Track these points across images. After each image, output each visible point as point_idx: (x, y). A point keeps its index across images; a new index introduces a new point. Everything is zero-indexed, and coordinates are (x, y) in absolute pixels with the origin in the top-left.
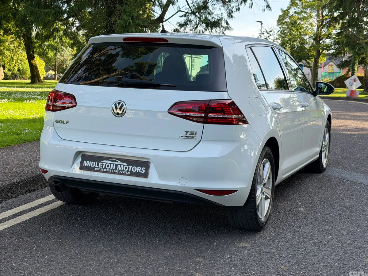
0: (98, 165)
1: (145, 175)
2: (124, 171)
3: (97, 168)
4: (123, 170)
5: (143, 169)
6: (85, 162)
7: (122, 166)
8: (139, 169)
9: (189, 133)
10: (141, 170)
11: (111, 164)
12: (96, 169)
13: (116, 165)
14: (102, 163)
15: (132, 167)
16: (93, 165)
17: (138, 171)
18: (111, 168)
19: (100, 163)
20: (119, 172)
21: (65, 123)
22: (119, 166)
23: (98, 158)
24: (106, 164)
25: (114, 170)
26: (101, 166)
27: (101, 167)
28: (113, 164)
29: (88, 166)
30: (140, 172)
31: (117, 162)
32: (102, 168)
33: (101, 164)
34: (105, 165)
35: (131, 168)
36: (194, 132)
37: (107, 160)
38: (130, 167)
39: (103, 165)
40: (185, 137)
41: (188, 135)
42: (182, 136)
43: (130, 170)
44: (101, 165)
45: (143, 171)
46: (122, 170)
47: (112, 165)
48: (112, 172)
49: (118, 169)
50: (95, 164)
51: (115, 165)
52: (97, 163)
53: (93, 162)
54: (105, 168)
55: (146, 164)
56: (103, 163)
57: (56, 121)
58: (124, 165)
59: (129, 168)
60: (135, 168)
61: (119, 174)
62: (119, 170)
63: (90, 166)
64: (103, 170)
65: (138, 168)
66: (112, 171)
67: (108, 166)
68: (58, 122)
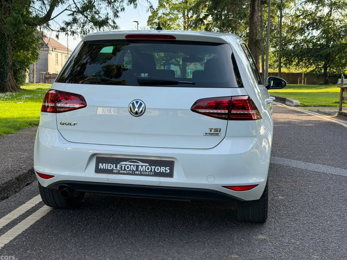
0: (116, 167)
1: (170, 175)
2: (147, 172)
3: (115, 170)
4: (146, 171)
5: (168, 169)
6: (100, 164)
7: (144, 167)
8: (163, 169)
9: (213, 130)
10: (165, 170)
11: (130, 165)
12: (114, 171)
13: (137, 166)
14: (121, 165)
15: (155, 167)
16: (110, 167)
17: (162, 171)
18: (132, 170)
19: (118, 165)
20: (141, 173)
21: (73, 125)
22: (140, 167)
23: (116, 160)
24: (125, 165)
25: (135, 171)
26: (119, 168)
27: (120, 169)
28: (134, 165)
29: (104, 168)
30: (164, 172)
31: (138, 163)
32: (121, 170)
33: (119, 166)
34: (125, 167)
35: (154, 169)
36: (218, 129)
37: (126, 162)
38: (153, 167)
39: (122, 167)
40: (210, 134)
41: (212, 132)
42: (206, 134)
43: (153, 171)
44: (120, 167)
45: (167, 171)
46: (144, 170)
47: (132, 166)
48: (133, 173)
49: (139, 170)
50: (113, 166)
51: (135, 166)
52: (114, 165)
53: (111, 164)
54: (125, 170)
55: (170, 164)
56: (122, 165)
57: (61, 123)
58: (146, 166)
59: (152, 168)
60: (158, 168)
61: (141, 175)
62: (140, 171)
63: (107, 168)
64: (122, 172)
65: (162, 168)
66: (132, 172)
67: (128, 167)
68: (63, 124)
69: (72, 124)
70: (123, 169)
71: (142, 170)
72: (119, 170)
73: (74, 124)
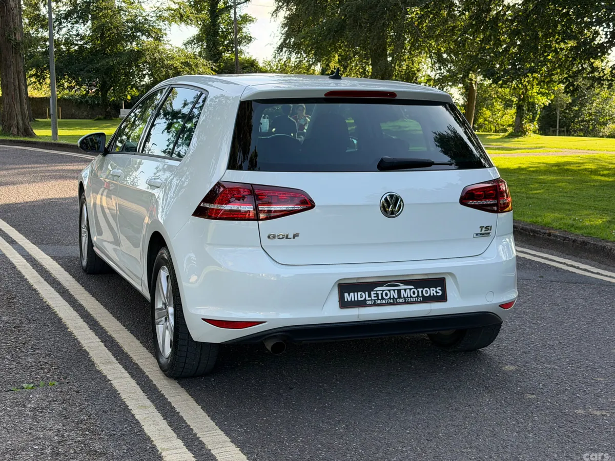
0: (370, 296)
1: (443, 298)
2: (413, 297)
3: (369, 300)
4: (411, 297)
5: (439, 290)
6: (346, 295)
7: (408, 291)
8: (433, 290)
9: (484, 229)
10: (437, 292)
11: (389, 291)
12: (368, 303)
13: (399, 291)
14: (375, 292)
15: (422, 289)
16: (361, 298)
17: (432, 295)
18: (392, 297)
19: (372, 293)
20: (405, 300)
21: (291, 238)
22: (403, 291)
23: (367, 286)
24: (382, 292)
25: (396, 299)
26: (374, 297)
27: (376, 298)
28: (394, 290)
29: (353, 300)
30: (435, 294)
31: (399, 286)
32: (378, 299)
33: (374, 294)
34: (382, 294)
35: (422, 291)
36: (489, 226)
37: (382, 286)
38: (420, 290)
39: (377, 294)
40: (480, 234)
41: (483, 232)
42: (477, 235)
43: (420, 295)
44: (376, 295)
45: (439, 293)
46: (409, 296)
47: (392, 292)
48: (394, 303)
49: (402, 297)
50: (365, 296)
51: (396, 291)
52: (367, 293)
53: (361, 293)
54: (383, 298)
55: (439, 282)
56: (378, 292)
57: (269, 237)
58: (410, 289)
59: (418, 292)
60: (426, 290)
61: (406, 303)
62: (404, 297)
63: (356, 299)
64: (379, 302)
65: (431, 289)
66: (393, 300)
67: (386, 295)
68: (274, 237)
69: (291, 236)
70: (380, 298)
71: (406, 296)
72: (375, 300)
73: (295, 236)
